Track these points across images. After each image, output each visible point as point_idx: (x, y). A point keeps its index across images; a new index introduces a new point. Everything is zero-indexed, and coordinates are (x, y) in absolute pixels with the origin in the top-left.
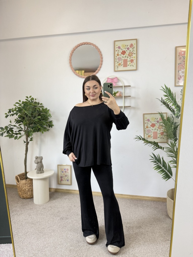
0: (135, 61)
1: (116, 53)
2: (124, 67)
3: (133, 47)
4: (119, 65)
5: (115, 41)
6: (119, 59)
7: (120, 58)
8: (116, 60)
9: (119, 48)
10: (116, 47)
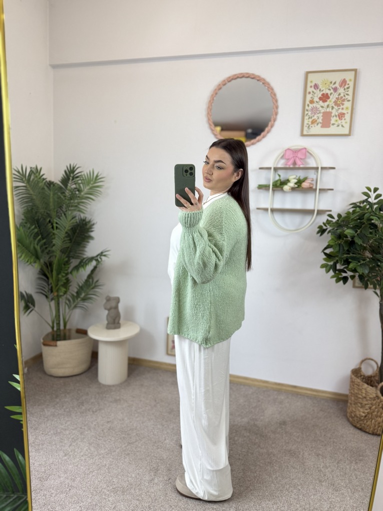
0: (348, 117)
1: (309, 97)
2: (322, 127)
3: (347, 86)
4: (313, 122)
5: (308, 73)
6: (315, 111)
7: (316, 107)
8: (306, 112)
9: (315, 89)
10: (309, 84)
